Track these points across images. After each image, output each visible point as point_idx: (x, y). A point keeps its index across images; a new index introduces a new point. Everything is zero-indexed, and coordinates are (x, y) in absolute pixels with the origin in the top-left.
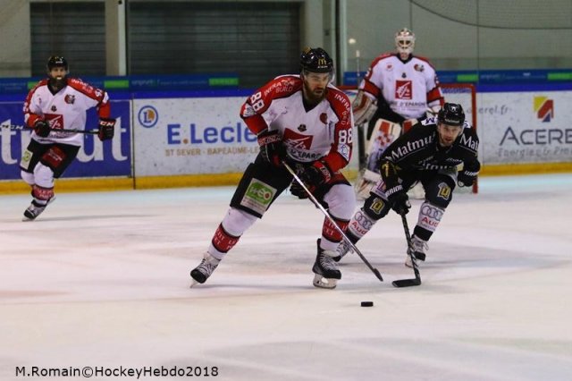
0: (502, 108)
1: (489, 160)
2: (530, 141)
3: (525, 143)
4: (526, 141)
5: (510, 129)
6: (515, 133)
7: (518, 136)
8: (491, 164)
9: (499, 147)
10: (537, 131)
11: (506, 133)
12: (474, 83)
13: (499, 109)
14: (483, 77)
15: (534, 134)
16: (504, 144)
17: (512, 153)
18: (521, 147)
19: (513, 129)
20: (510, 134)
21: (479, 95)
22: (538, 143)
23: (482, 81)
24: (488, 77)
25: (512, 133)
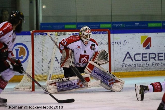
0: (124, 42)
1: (118, 69)
2: (139, 59)
3: (136, 60)
4: (136, 59)
5: (128, 53)
6: (131, 55)
7: (132, 57)
8: (118, 71)
9: (123, 62)
10: (143, 54)
11: (126, 55)
12: (109, 28)
13: (122, 43)
14: (114, 25)
15: (141, 55)
16: (125, 61)
17: (130, 65)
18: (135, 62)
19: (130, 53)
20: (128, 56)
21: (112, 35)
22: (143, 60)
23: (113, 28)
24: (117, 25)
25: (129, 55)
